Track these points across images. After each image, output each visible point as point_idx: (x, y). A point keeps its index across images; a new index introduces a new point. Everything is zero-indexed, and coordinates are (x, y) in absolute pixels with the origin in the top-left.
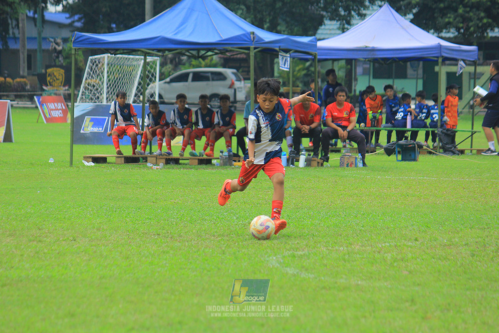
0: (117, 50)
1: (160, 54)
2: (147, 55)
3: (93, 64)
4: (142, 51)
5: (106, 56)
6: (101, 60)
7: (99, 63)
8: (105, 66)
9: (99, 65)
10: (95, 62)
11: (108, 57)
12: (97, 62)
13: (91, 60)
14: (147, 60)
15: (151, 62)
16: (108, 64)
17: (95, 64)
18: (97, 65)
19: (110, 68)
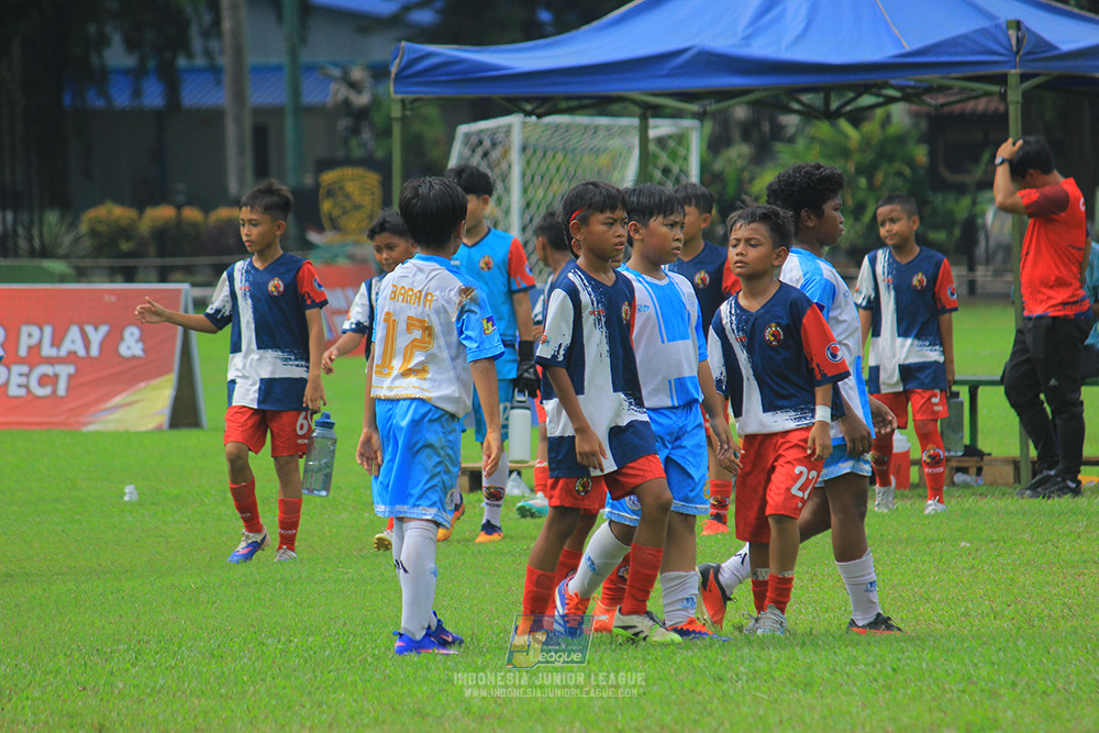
0: (544, 100)
1: (694, 107)
2: (649, 113)
3: (474, 151)
4: (634, 102)
5: (515, 120)
6: (500, 136)
7: (494, 145)
8: (515, 156)
9: (495, 155)
10: (481, 143)
11: (524, 125)
12: (487, 144)
13: (467, 136)
14: (652, 133)
15: (670, 137)
16: (524, 149)
17: (480, 151)
18: (485, 154)
19: (528, 162)
